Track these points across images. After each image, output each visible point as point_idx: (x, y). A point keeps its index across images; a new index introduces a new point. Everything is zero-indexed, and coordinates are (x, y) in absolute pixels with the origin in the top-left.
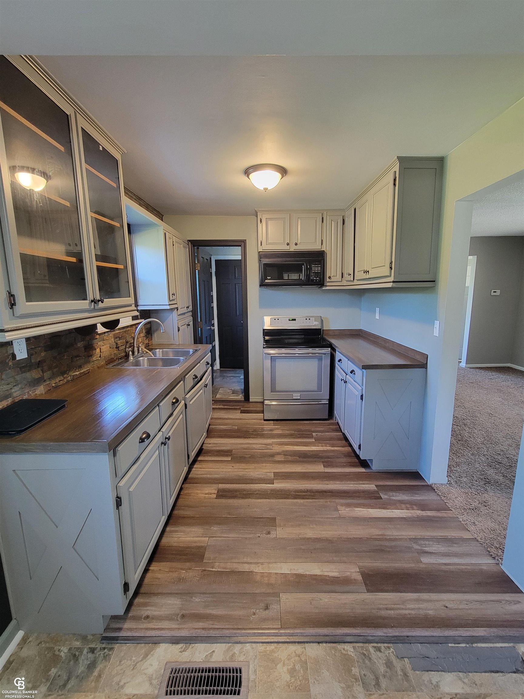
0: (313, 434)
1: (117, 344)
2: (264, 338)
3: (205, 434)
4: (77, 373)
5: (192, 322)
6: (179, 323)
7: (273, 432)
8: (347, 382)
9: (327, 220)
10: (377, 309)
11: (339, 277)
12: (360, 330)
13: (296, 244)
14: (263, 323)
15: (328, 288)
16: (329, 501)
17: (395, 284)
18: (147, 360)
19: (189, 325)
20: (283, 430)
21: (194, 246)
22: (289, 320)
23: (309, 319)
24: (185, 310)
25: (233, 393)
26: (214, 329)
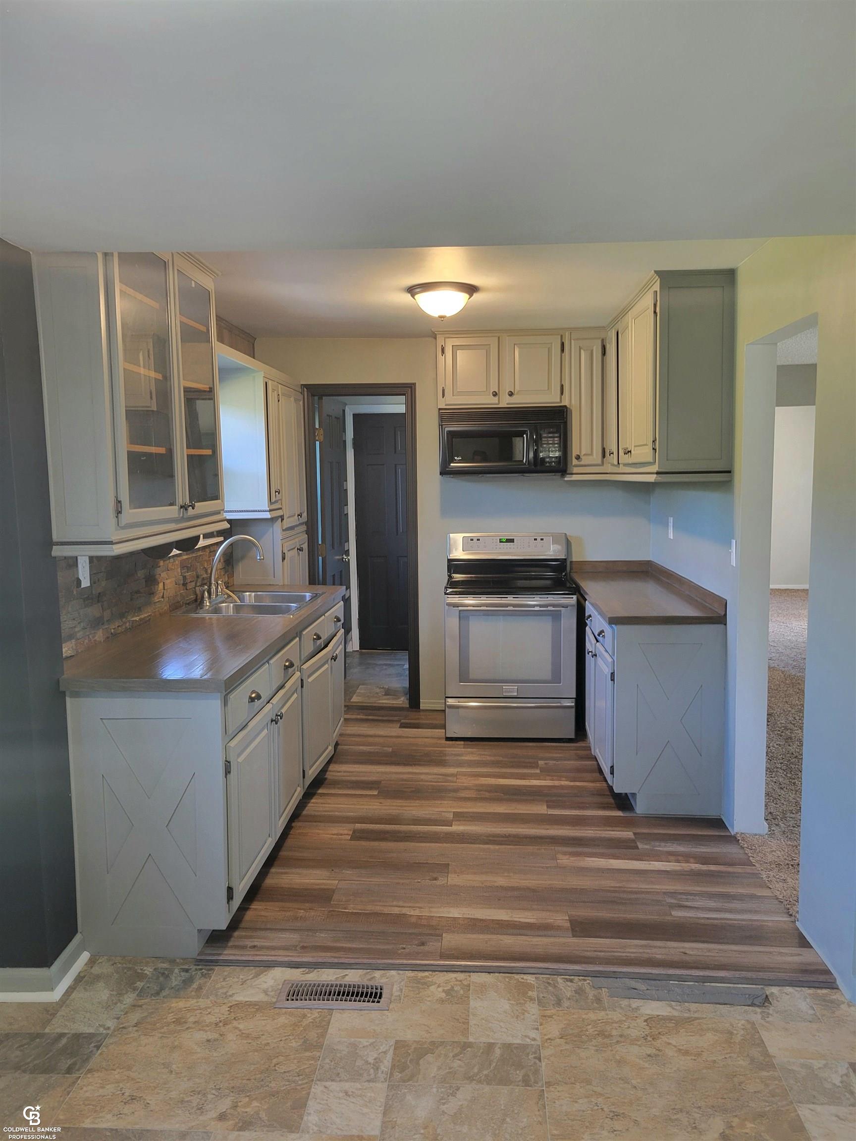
0: (539, 762)
1: (184, 577)
2: (450, 577)
3: (330, 748)
4: (137, 619)
5: (306, 544)
6: (285, 545)
7: (460, 758)
8: (598, 655)
9: (572, 347)
10: (671, 520)
11: (597, 457)
12: (649, 563)
13: (511, 394)
14: (447, 545)
15: (575, 478)
16: (544, 849)
17: (660, 477)
18: (233, 608)
19: (301, 549)
20: (481, 755)
21: (313, 395)
22: (500, 542)
23: (542, 539)
24: (294, 521)
25: (385, 695)
26: (349, 560)
